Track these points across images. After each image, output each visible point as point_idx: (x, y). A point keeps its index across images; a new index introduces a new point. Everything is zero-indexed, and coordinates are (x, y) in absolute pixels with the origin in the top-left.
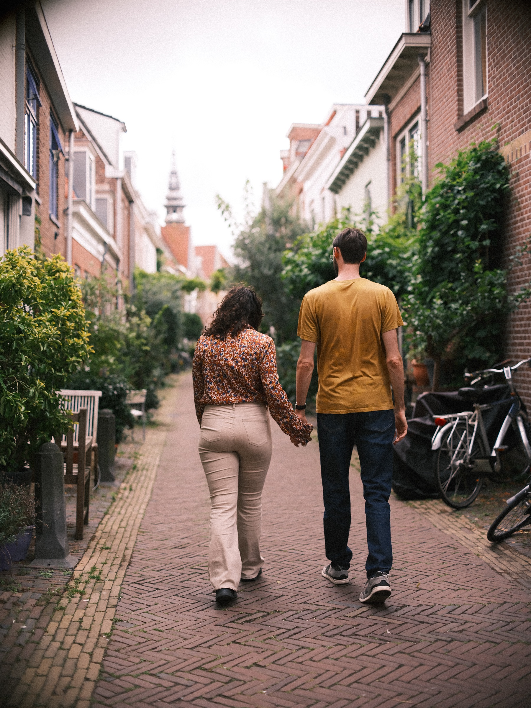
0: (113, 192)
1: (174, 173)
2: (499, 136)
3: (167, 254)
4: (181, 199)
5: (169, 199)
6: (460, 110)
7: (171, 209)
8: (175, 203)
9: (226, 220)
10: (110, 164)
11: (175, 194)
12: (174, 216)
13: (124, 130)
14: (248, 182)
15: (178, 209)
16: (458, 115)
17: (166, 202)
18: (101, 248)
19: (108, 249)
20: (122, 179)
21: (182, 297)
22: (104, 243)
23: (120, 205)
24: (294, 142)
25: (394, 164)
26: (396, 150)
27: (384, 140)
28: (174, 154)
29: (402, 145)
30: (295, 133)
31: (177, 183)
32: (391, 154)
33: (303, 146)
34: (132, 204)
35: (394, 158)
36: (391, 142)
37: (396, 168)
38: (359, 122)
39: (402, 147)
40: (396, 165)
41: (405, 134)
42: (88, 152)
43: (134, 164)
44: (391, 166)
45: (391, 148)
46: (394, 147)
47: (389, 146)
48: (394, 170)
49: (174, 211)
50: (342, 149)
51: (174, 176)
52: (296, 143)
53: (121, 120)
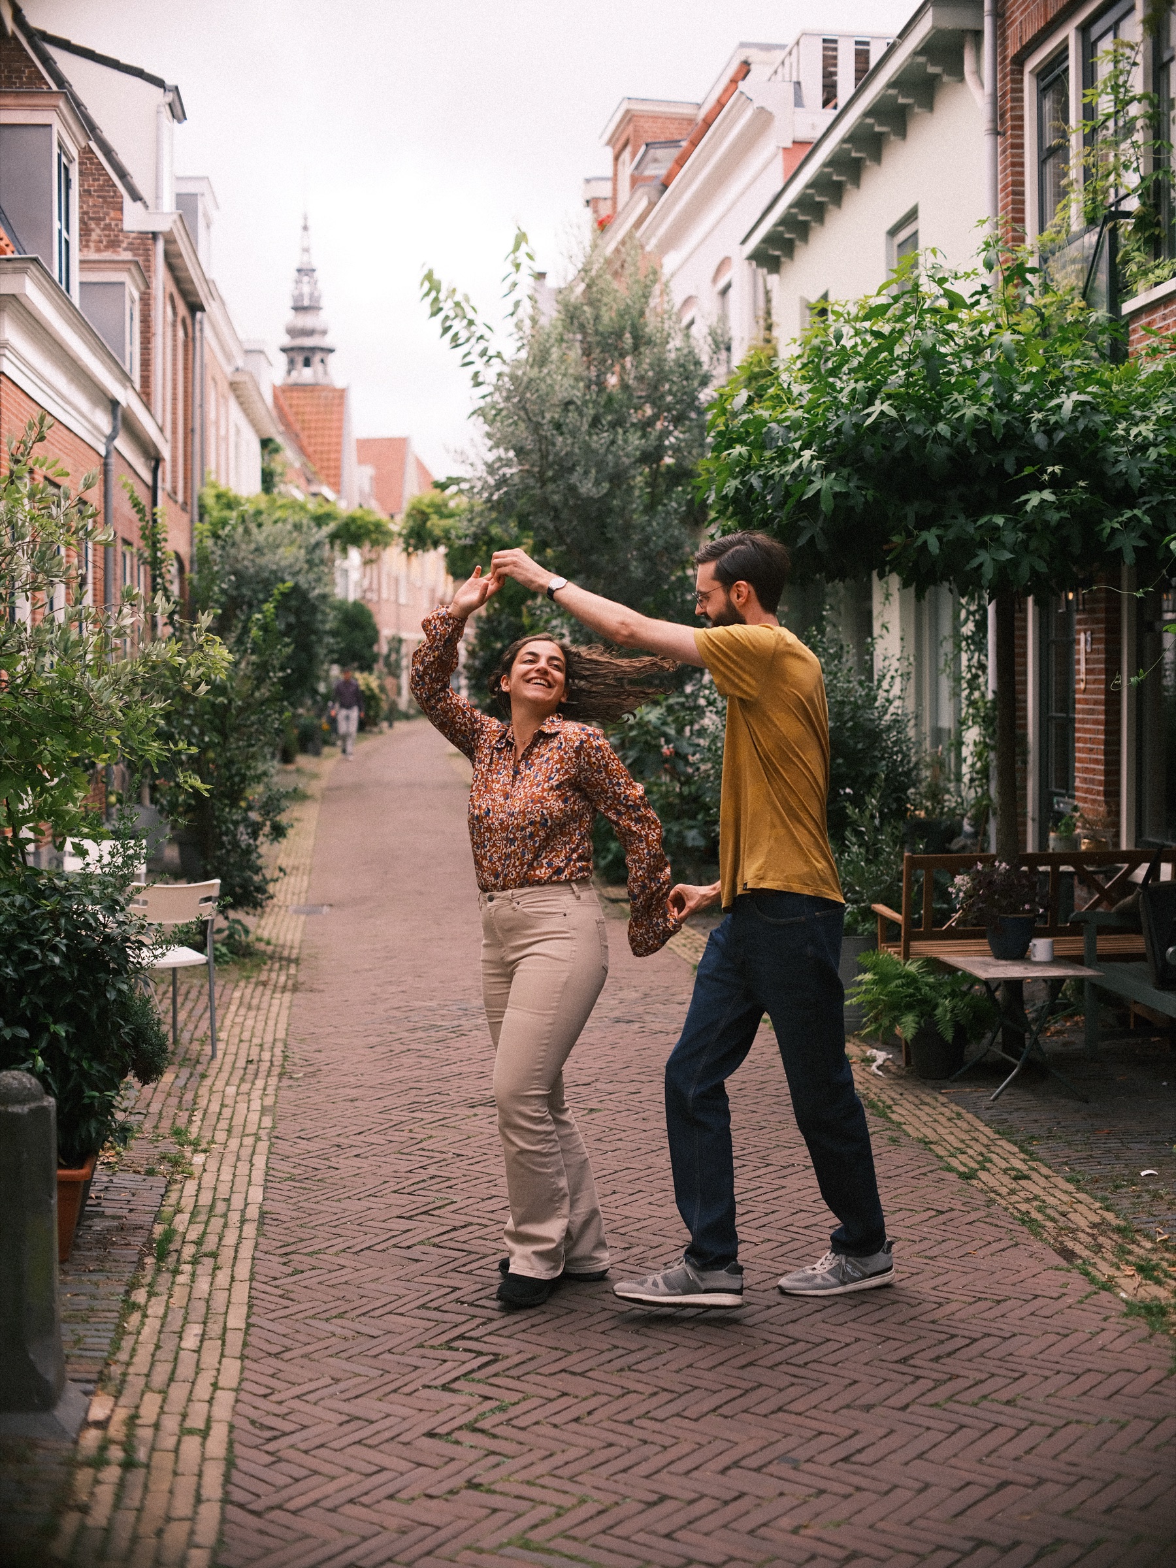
0: (144, 272)
1: (305, 272)
3: (289, 454)
4: (324, 333)
5: (293, 332)
7: (299, 358)
8: (308, 341)
10: (136, 197)
11: (307, 321)
12: (306, 375)
13: (177, 112)
14: (521, 238)
15: (316, 359)
17: (285, 340)
18: (103, 421)
19: (124, 422)
20: (170, 240)
21: (328, 562)
22: (113, 405)
23: (161, 313)
24: (626, 155)
25: (1013, 146)
26: (1021, 100)
27: (978, 72)
28: (305, 228)
29: (1043, 84)
30: (630, 128)
31: (311, 295)
32: (1002, 116)
33: (655, 160)
34: (199, 315)
35: (1013, 128)
36: (1004, 78)
37: (1022, 155)
38: (835, 74)
39: (1042, 92)
40: (1021, 146)
41: (1066, 38)
42: (57, 126)
43: (206, 215)
44: (1004, 152)
45: (1004, 95)
46: (1013, 90)
47: (995, 90)
48: (1013, 164)
49: (307, 363)
50: (789, 145)
51: (306, 279)
52: (634, 155)
53: (169, 82)
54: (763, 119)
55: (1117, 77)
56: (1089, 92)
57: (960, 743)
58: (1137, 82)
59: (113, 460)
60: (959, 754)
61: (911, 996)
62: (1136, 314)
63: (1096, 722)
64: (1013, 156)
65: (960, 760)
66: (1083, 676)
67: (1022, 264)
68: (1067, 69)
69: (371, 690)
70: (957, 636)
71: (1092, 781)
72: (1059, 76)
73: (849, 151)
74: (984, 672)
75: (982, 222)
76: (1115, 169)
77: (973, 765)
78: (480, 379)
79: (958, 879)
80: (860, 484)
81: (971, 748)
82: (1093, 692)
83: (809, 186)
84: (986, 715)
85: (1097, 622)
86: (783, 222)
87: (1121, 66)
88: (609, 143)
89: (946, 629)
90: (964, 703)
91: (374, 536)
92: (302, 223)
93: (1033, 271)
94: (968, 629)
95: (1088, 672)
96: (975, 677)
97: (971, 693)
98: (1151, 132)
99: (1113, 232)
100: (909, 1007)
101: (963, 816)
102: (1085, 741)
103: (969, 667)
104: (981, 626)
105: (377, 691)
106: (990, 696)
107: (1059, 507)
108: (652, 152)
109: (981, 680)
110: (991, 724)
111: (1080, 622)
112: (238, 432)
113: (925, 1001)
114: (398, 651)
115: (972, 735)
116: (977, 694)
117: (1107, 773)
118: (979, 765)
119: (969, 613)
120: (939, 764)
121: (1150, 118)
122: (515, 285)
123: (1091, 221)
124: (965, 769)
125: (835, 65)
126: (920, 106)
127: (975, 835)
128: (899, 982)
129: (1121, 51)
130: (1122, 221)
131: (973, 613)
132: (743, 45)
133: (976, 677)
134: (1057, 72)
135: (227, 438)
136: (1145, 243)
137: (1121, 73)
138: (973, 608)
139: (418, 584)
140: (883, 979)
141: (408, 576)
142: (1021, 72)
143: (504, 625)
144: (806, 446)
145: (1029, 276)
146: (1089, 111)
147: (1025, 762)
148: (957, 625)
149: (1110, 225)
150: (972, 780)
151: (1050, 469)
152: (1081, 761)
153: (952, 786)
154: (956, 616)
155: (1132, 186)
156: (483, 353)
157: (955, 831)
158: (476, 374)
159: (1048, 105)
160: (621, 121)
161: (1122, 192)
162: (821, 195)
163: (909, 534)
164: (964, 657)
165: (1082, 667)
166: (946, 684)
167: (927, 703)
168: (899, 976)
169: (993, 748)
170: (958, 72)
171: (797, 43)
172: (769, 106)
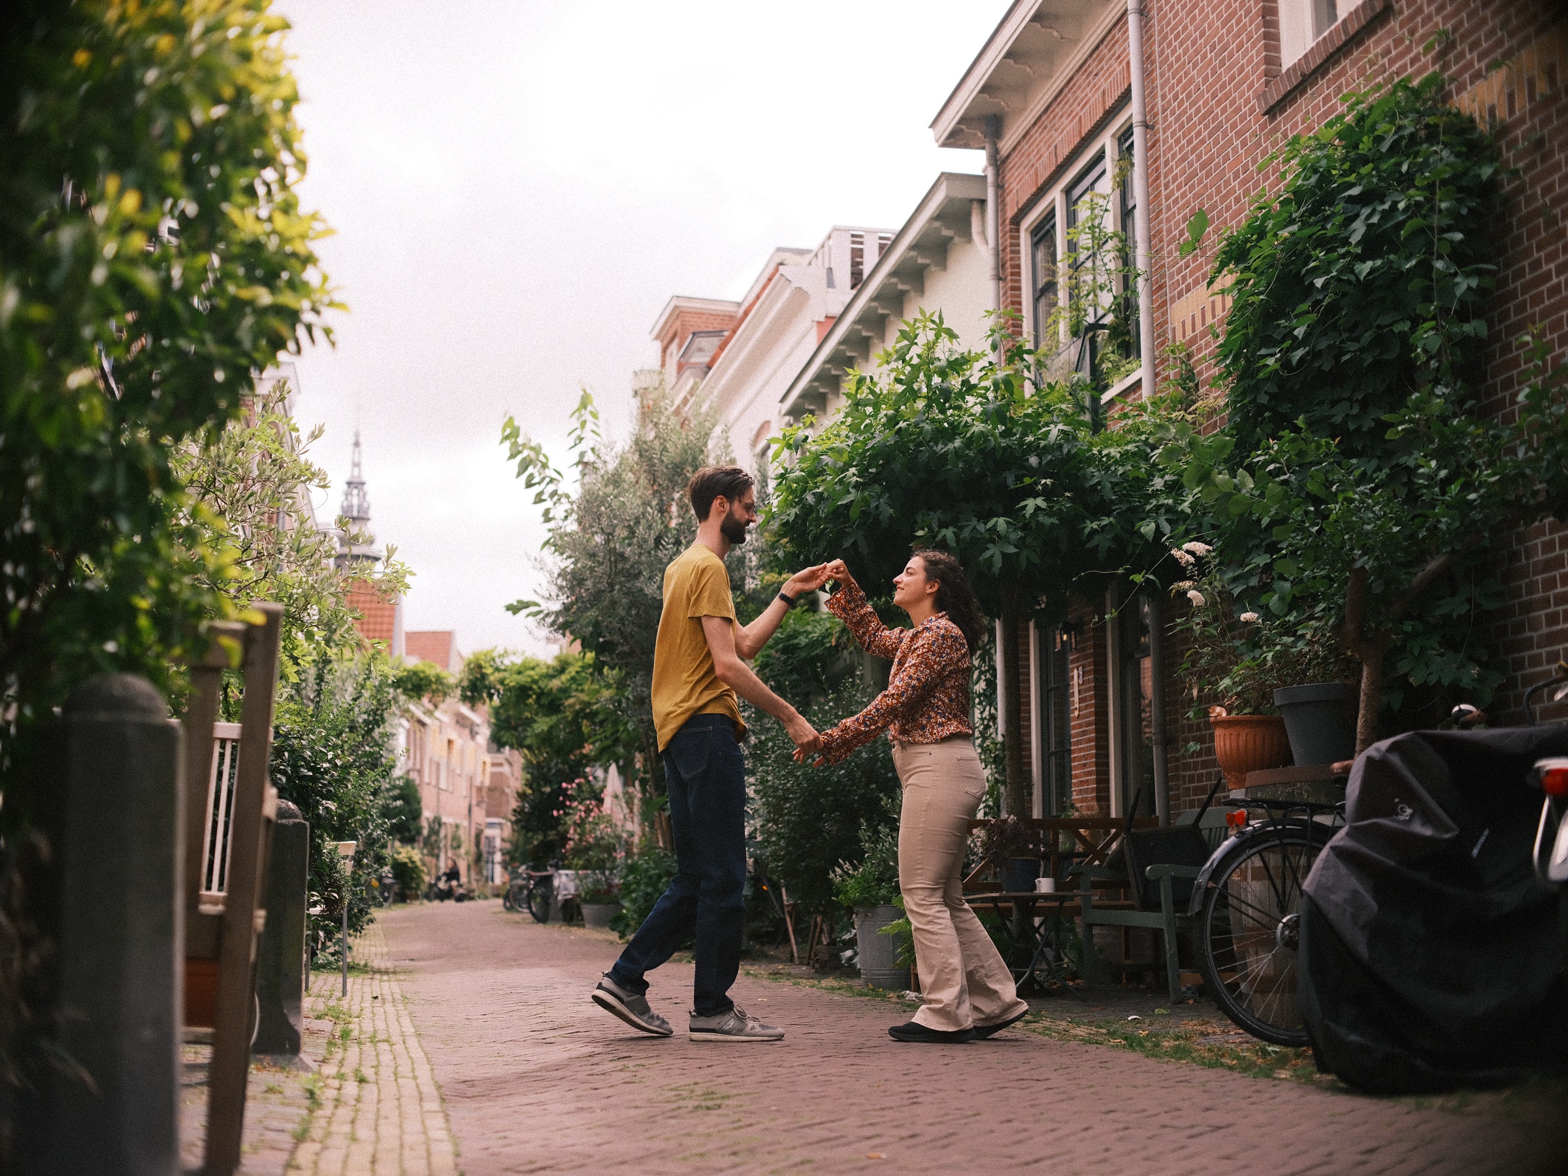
1: (355, 484)
2: (1445, 68)
6: (1272, 60)
11: (357, 530)
14: (585, 402)
16: (1267, 73)
24: (674, 347)
25: (1013, 289)
26: (1018, 252)
27: (983, 233)
28: (357, 444)
29: (1035, 239)
30: (678, 323)
31: (360, 507)
32: (1003, 266)
33: (700, 350)
35: (1012, 274)
36: (1004, 235)
37: (1019, 296)
38: (861, 263)
39: (1035, 245)
40: (1019, 289)
41: (1054, 200)
44: (1005, 294)
45: (1004, 250)
46: (1012, 245)
47: (997, 244)
48: (1013, 303)
50: (822, 319)
51: (355, 492)
52: (680, 347)
54: (801, 297)
55: (1093, 220)
56: (1071, 230)
58: (1110, 224)
62: (1111, 402)
63: (1089, 740)
64: (1012, 296)
66: (1077, 706)
67: (1021, 346)
68: (1054, 225)
69: (413, 862)
71: (1086, 791)
72: (1049, 231)
73: (876, 309)
74: (995, 723)
75: (990, 313)
76: (1094, 291)
78: (551, 516)
82: (1085, 716)
83: (841, 343)
84: (997, 756)
85: (1086, 657)
86: (818, 378)
87: (1096, 211)
88: (656, 338)
91: (434, 686)
92: (353, 440)
93: (1029, 352)
94: (981, 687)
95: (1081, 700)
97: (983, 742)
98: (1120, 262)
99: (1093, 341)
102: (1080, 759)
103: (982, 719)
104: (992, 684)
105: (419, 864)
106: (1000, 739)
107: (1049, 512)
108: (697, 340)
109: (992, 728)
110: (1001, 763)
111: (1073, 662)
114: (437, 833)
116: (988, 741)
117: (1098, 781)
119: (981, 673)
121: (1119, 250)
122: (581, 439)
123: (1075, 333)
125: (862, 257)
126: (936, 265)
129: (1095, 201)
130: (1100, 332)
131: (984, 673)
132: (779, 250)
133: (987, 727)
134: (1047, 227)
136: (1118, 347)
137: (1096, 217)
138: (984, 668)
139: (458, 771)
141: (448, 763)
142: (1018, 231)
143: (553, 771)
145: (1025, 356)
146: (1072, 246)
147: (1030, 794)
149: (1090, 334)
151: (1043, 481)
152: (1077, 777)
155: (1107, 306)
156: (554, 493)
158: (547, 512)
159: (1040, 255)
160: (670, 316)
161: (1100, 312)
162: (851, 351)
163: (932, 531)
165: (1076, 698)
169: (1004, 783)
170: (967, 235)
171: (829, 237)
172: (805, 287)
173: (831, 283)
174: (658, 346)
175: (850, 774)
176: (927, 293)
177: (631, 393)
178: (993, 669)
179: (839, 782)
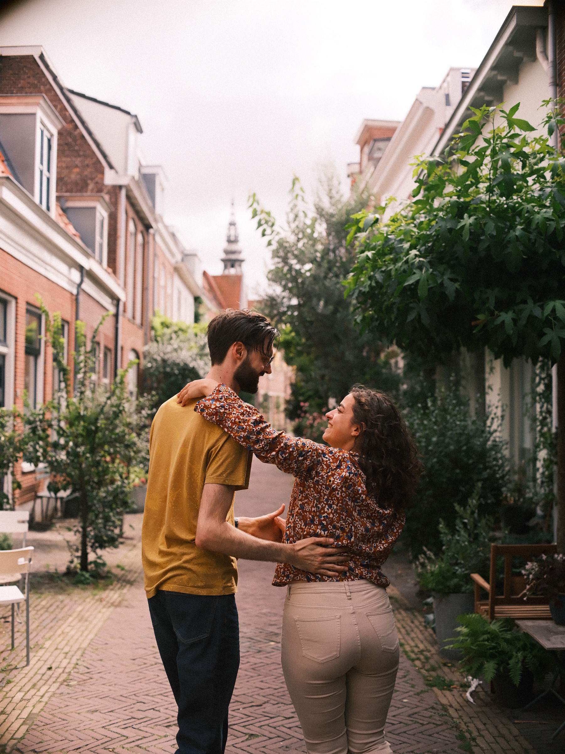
0: (114, 204)
1: (232, 224)
3: (208, 305)
4: (240, 252)
5: (227, 252)
7: (229, 264)
8: (233, 257)
9: (264, 235)
10: (111, 167)
11: (233, 247)
12: (232, 271)
13: (139, 129)
15: (237, 264)
17: (223, 256)
18: (76, 276)
19: (91, 278)
20: (128, 188)
22: (81, 268)
24: (365, 148)
27: (545, 52)
28: (232, 204)
31: (235, 235)
32: (559, 75)
33: (379, 149)
34: (151, 231)
42: (40, 115)
43: (161, 184)
47: (555, 59)
49: (233, 266)
50: (443, 126)
51: (232, 228)
53: (133, 113)
54: (429, 113)
57: (535, 459)
59: (82, 297)
60: (535, 465)
61: (494, 648)
65: (536, 470)
70: (534, 393)
75: (547, 102)
77: (543, 474)
79: (529, 566)
80: (453, 276)
81: (542, 462)
84: (552, 443)
88: (358, 143)
89: (528, 388)
90: (538, 435)
94: (541, 389)
96: (545, 418)
97: (542, 429)
100: (492, 656)
101: (537, 504)
103: (541, 412)
104: (548, 387)
106: (554, 430)
108: (377, 144)
109: (549, 420)
110: (555, 448)
112: (180, 293)
113: (502, 653)
115: (543, 454)
116: (545, 429)
118: (547, 473)
119: (541, 379)
120: (522, 471)
124: (538, 475)
126: (511, 80)
127: (544, 517)
128: (485, 637)
131: (544, 379)
132: (423, 88)
135: (172, 295)
138: (543, 376)
140: (474, 634)
144: (412, 247)
148: (534, 385)
150: (542, 482)
153: (531, 484)
154: (533, 380)
157: (533, 514)
163: (492, 314)
164: (538, 406)
166: (527, 423)
167: (516, 434)
168: (487, 632)
169: (556, 463)
170: (534, 58)
171: (448, 75)
172: (431, 106)
173: (448, 103)
174: (358, 148)
175: (440, 462)
176: (505, 101)
177: (346, 176)
178: (549, 376)
179: (432, 466)
